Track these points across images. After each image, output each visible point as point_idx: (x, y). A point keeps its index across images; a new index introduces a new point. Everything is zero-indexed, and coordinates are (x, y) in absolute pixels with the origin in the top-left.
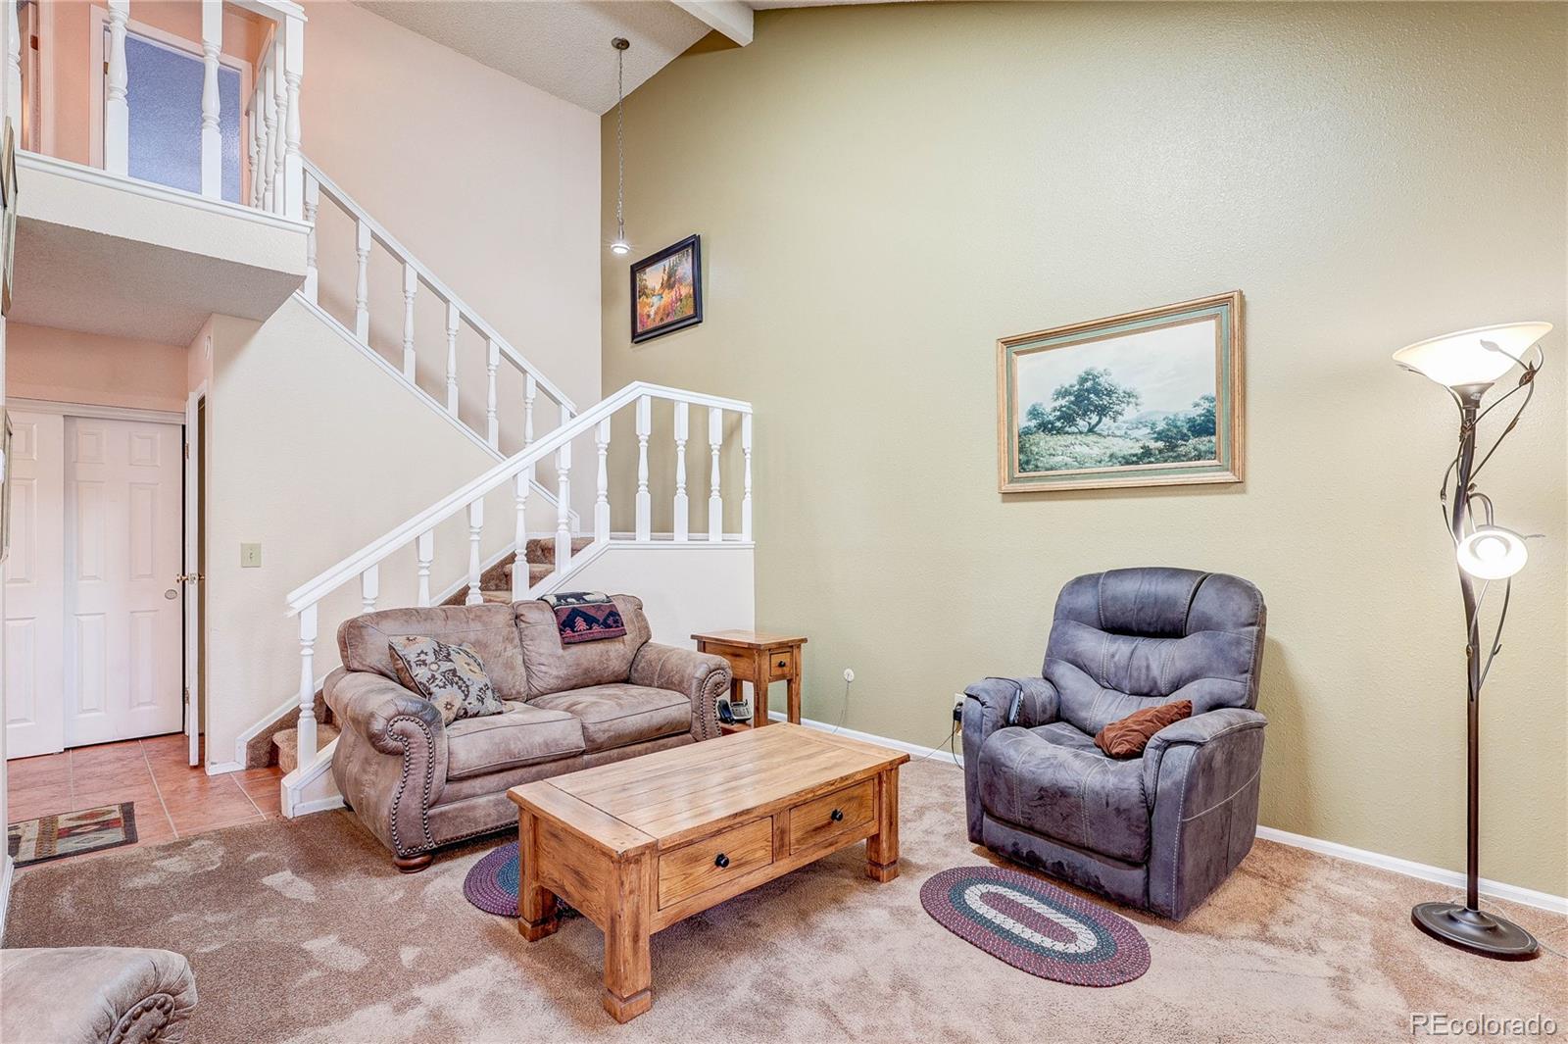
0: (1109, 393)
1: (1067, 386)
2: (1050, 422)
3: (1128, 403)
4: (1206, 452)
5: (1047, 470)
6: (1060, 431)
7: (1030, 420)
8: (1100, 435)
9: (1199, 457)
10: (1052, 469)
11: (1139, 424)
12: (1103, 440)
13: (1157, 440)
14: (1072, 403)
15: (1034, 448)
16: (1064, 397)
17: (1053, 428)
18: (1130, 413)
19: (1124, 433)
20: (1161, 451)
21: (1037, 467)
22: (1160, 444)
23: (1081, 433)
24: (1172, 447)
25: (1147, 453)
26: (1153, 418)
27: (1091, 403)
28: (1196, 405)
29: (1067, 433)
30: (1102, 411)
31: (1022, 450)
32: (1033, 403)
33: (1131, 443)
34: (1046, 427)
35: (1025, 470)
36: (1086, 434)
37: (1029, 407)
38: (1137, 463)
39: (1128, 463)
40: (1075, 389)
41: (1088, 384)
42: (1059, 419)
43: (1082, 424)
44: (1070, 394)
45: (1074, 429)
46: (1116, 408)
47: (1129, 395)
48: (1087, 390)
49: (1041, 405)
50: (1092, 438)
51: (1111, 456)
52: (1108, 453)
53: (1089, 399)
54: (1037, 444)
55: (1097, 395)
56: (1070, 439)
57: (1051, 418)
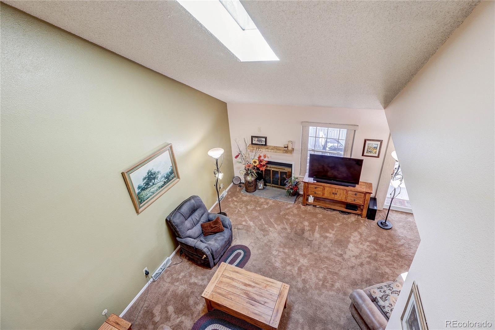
0: (155, 174)
1: (145, 176)
2: (144, 188)
3: (159, 174)
4: (174, 177)
5: (147, 199)
6: (147, 188)
7: (139, 190)
8: (155, 184)
9: (173, 179)
10: (148, 198)
11: (162, 177)
12: (156, 185)
13: (166, 179)
14: (147, 180)
15: (142, 196)
16: (145, 180)
17: (145, 188)
18: (159, 176)
19: (160, 180)
20: (167, 181)
21: (144, 200)
22: (166, 180)
23: (151, 186)
24: (168, 179)
25: (165, 182)
26: (164, 175)
27: (151, 178)
28: (170, 169)
29: (149, 188)
30: (154, 178)
31: (139, 199)
32: (138, 185)
33: (161, 182)
34: (143, 189)
35: (142, 203)
36: (153, 186)
37: (137, 187)
38: (163, 186)
39: (162, 187)
40: (147, 176)
41: (150, 174)
42: (145, 186)
43: (151, 184)
44: (146, 178)
45: (150, 186)
46: (157, 176)
47: (158, 172)
48: (150, 175)
49: (140, 184)
50: (154, 186)
51: (159, 187)
52: (158, 187)
53: (151, 177)
54: (142, 195)
55: (152, 175)
56: (149, 189)
57: (144, 186)
